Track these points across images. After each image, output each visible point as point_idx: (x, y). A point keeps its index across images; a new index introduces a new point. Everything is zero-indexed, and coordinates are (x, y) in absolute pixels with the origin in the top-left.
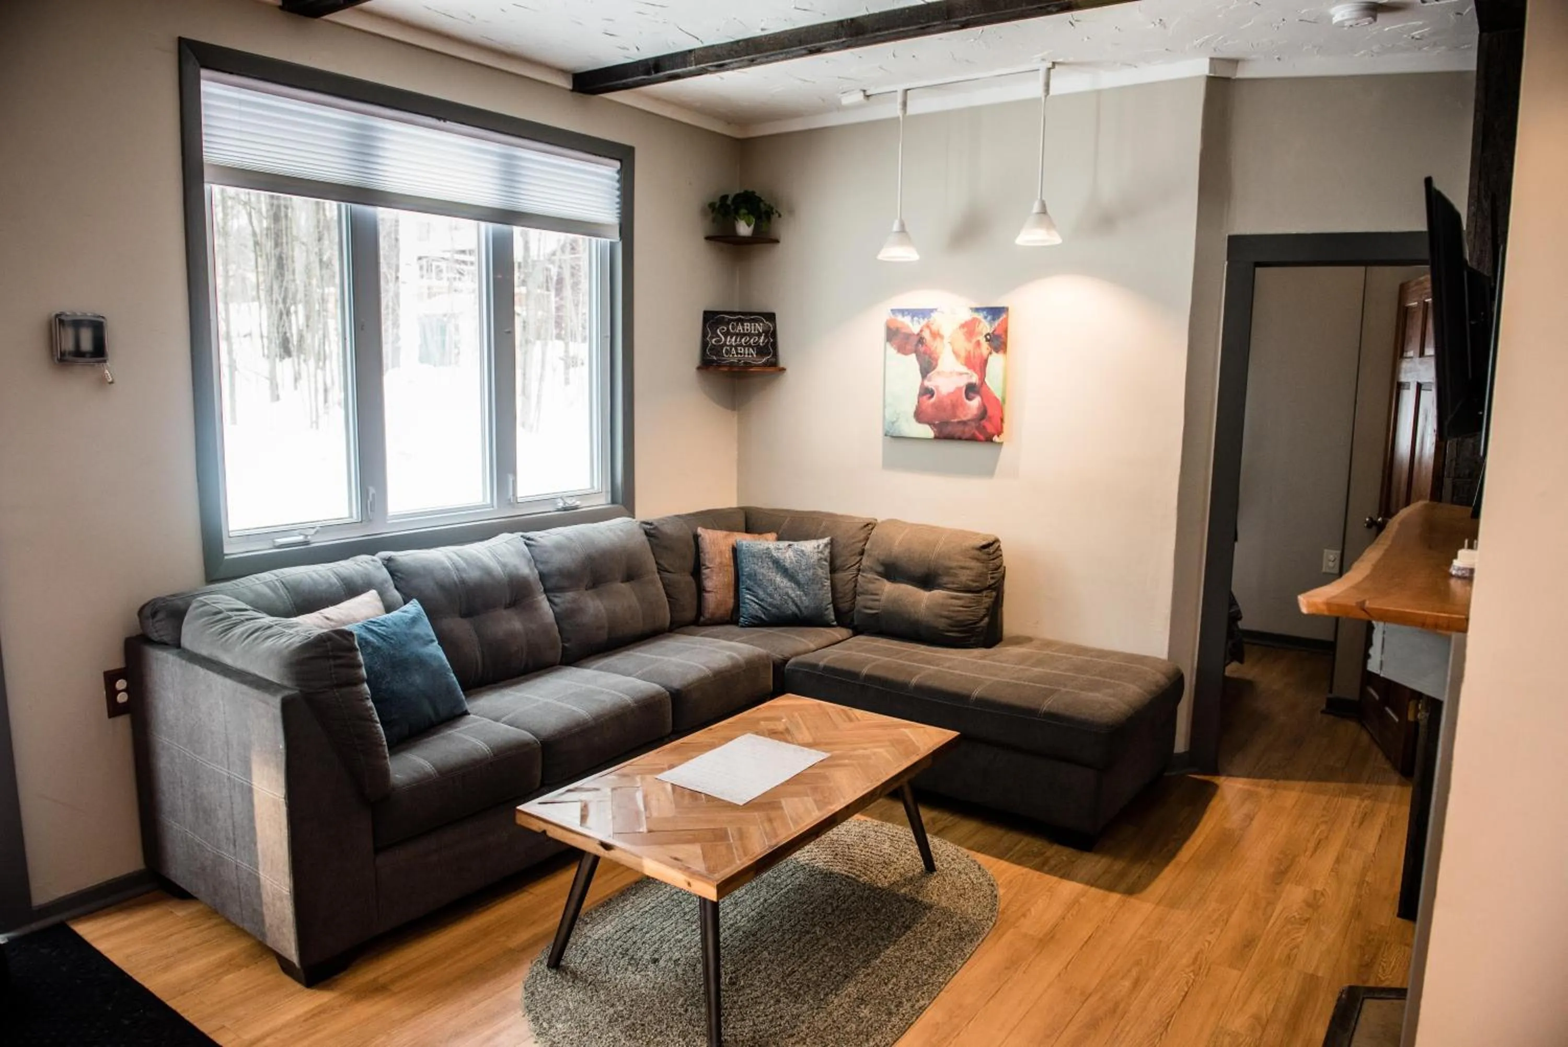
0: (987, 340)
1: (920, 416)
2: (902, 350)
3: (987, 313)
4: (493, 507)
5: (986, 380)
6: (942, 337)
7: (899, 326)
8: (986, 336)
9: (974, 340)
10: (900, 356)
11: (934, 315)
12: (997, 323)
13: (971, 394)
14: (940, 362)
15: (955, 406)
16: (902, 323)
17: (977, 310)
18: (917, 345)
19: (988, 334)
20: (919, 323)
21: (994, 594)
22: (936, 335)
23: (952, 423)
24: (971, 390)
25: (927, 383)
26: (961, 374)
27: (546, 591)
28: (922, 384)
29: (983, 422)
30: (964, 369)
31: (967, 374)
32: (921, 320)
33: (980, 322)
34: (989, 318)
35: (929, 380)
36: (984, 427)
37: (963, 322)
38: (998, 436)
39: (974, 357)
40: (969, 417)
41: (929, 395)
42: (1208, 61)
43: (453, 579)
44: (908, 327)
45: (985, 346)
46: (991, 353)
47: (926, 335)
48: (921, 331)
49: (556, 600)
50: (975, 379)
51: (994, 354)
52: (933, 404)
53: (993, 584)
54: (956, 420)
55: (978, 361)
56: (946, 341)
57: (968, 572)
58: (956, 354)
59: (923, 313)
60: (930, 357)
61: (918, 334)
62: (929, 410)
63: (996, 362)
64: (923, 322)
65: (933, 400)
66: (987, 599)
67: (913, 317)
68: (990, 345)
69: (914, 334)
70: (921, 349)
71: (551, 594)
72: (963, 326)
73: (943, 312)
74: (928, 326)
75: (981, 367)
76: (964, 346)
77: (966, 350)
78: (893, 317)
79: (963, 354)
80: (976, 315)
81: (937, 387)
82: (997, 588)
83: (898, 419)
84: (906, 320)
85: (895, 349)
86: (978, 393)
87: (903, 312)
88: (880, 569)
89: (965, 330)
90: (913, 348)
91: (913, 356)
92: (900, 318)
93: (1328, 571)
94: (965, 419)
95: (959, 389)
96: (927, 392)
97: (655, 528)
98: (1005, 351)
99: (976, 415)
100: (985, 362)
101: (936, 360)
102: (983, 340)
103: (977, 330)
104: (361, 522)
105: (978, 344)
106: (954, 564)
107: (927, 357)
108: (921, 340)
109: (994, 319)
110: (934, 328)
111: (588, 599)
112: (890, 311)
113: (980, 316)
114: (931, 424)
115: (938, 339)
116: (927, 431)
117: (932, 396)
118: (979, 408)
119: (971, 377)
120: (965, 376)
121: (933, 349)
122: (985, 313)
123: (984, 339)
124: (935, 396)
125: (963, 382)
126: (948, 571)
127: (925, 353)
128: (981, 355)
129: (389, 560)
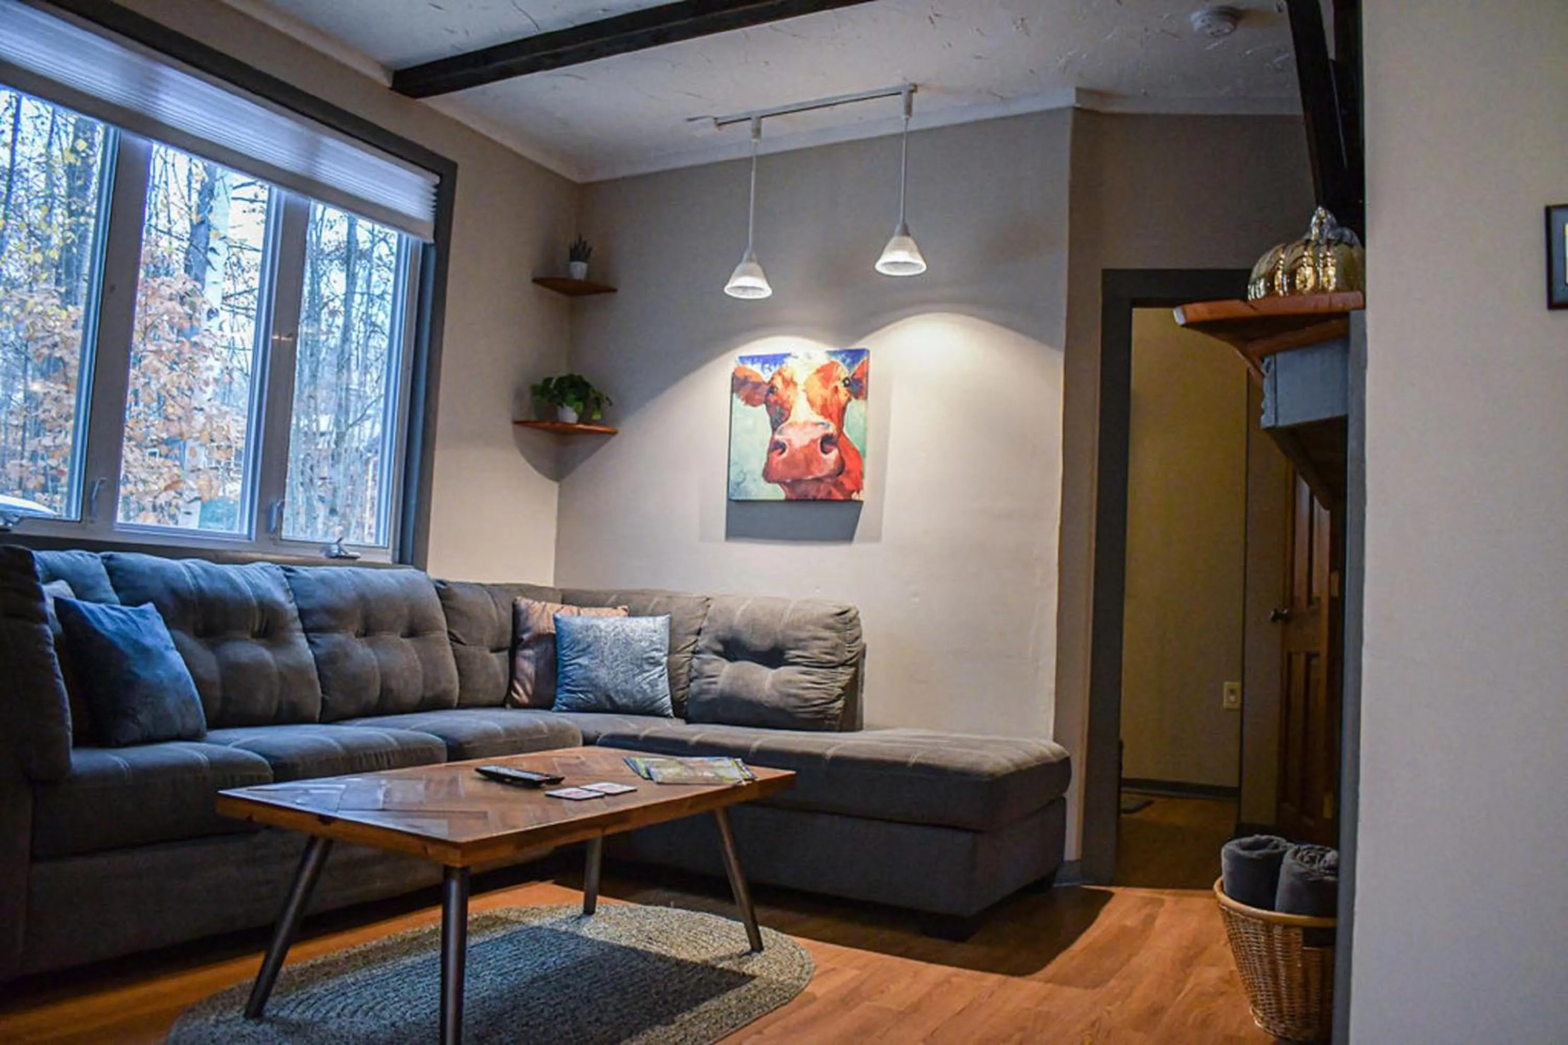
0: (846, 386)
1: (768, 475)
2: (750, 400)
3: (847, 356)
4: (250, 539)
5: (845, 430)
6: (795, 384)
7: (747, 373)
8: (844, 381)
9: (832, 386)
10: (749, 408)
11: (788, 361)
12: (856, 367)
13: (827, 447)
14: (793, 412)
15: (809, 462)
16: (751, 371)
17: (834, 353)
18: (767, 395)
19: (847, 379)
20: (771, 370)
21: (852, 670)
22: (789, 383)
23: (807, 481)
24: (827, 441)
25: (777, 437)
26: (817, 424)
27: (306, 630)
28: (772, 438)
29: (841, 478)
30: (820, 419)
31: (823, 424)
32: (772, 367)
33: (838, 366)
34: (848, 360)
35: (780, 433)
36: (842, 483)
37: (819, 367)
38: (858, 492)
39: (831, 405)
40: (825, 472)
41: (780, 450)
42: (1073, 91)
43: (189, 587)
44: (758, 375)
45: (843, 392)
46: (849, 400)
47: (778, 383)
48: (772, 379)
49: (317, 641)
50: (832, 429)
51: (853, 400)
52: (784, 460)
53: (851, 659)
54: (810, 477)
55: (834, 410)
56: (800, 388)
57: (821, 643)
58: (811, 402)
59: (776, 359)
60: (782, 406)
61: (770, 382)
62: (780, 467)
63: (855, 409)
64: (775, 369)
65: (785, 455)
66: (844, 675)
67: (764, 363)
68: (849, 391)
69: (764, 383)
70: (772, 398)
71: (311, 635)
72: (818, 371)
73: (796, 357)
74: (780, 373)
75: (838, 417)
76: (820, 392)
77: (822, 397)
78: (741, 365)
79: (819, 402)
80: (833, 359)
81: (789, 441)
82: (856, 663)
83: (744, 479)
84: (756, 368)
85: (743, 400)
86: (835, 444)
87: (753, 359)
88: (719, 647)
89: (822, 374)
90: (763, 399)
91: (762, 408)
92: (749, 366)
93: (1230, 706)
94: (819, 475)
95: (814, 441)
96: (777, 446)
97: (449, 589)
98: (866, 398)
99: (834, 470)
100: (844, 409)
101: (789, 410)
102: (840, 385)
103: (835, 374)
104: (80, 522)
105: (836, 389)
106: (803, 635)
107: (778, 408)
108: (772, 389)
109: (853, 362)
110: (786, 374)
111: (359, 646)
112: (738, 359)
113: (837, 360)
114: (782, 483)
115: (791, 387)
116: (777, 492)
117: (784, 450)
118: (836, 462)
119: (828, 426)
120: (821, 426)
121: (785, 398)
122: (843, 355)
123: (843, 385)
124: (787, 451)
125: (818, 433)
126: (799, 643)
127: (776, 402)
128: (839, 403)
129: (110, 558)
